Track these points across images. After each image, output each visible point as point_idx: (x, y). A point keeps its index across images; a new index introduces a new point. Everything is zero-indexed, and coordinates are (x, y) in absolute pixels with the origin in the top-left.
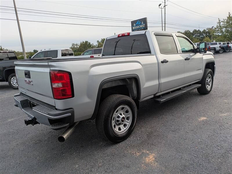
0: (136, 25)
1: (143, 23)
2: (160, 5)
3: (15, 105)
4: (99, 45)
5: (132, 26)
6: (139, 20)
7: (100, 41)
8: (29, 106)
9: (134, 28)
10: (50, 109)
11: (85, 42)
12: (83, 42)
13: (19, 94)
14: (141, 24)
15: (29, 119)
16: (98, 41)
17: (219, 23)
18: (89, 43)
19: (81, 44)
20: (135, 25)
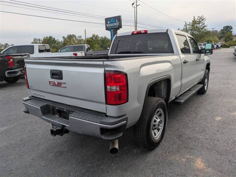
0: (111, 23)
1: (117, 21)
2: (133, 4)
3: (25, 112)
4: (64, 41)
5: (106, 23)
6: (114, 17)
7: (66, 37)
8: (52, 112)
9: (108, 25)
10: (96, 117)
11: (48, 37)
12: (47, 37)
13: (28, 98)
14: (115, 22)
15: (57, 129)
16: (63, 37)
17: (186, 25)
18: (54, 39)
19: (44, 39)
20: (109, 22)
